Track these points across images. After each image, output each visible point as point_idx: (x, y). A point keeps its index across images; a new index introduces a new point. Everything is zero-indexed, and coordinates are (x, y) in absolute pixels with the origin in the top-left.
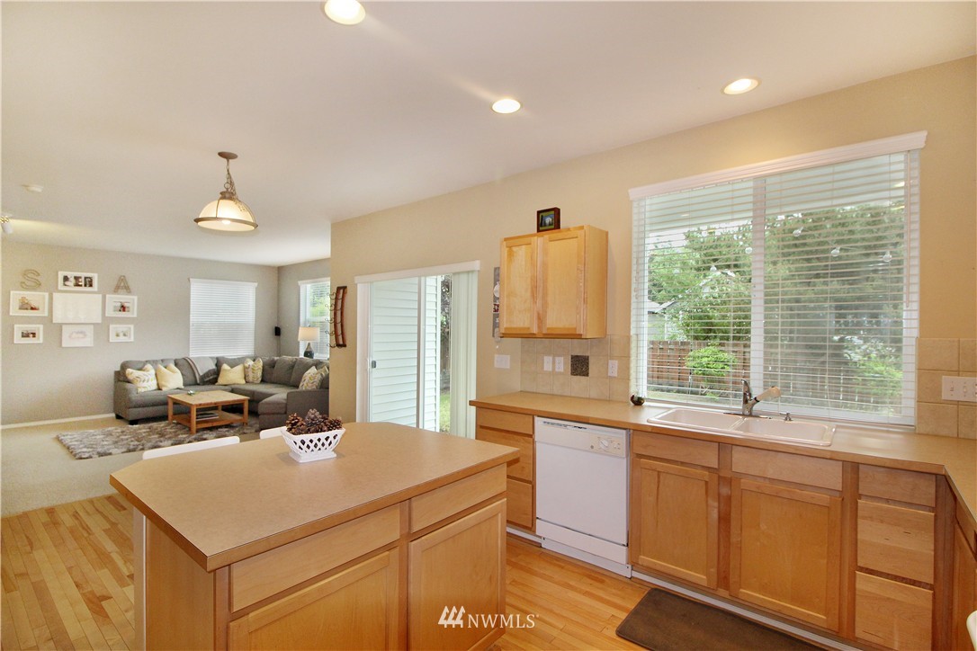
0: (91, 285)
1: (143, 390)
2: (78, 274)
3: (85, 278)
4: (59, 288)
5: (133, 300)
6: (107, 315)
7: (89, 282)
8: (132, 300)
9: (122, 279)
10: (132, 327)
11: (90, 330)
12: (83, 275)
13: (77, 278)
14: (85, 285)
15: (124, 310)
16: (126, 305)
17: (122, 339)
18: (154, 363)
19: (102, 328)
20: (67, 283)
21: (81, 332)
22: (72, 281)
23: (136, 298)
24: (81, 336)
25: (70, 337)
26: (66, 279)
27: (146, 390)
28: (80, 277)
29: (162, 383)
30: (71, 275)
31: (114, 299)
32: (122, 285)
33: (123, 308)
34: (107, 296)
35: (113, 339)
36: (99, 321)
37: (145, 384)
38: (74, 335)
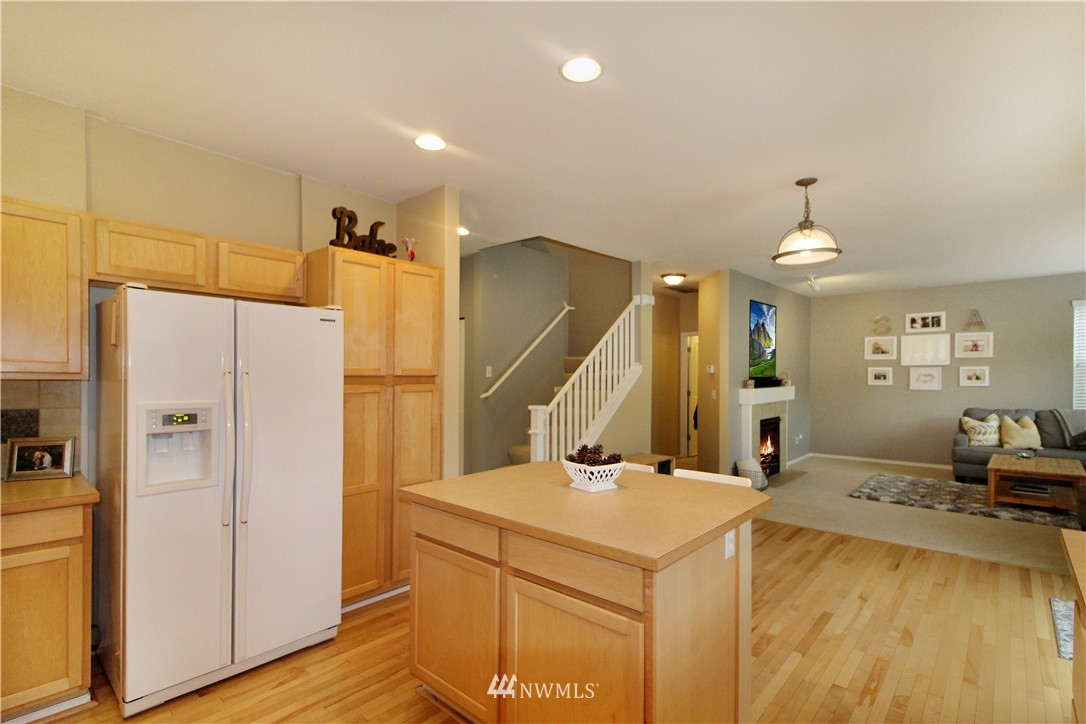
0: (939, 325)
1: (977, 444)
2: (925, 315)
3: (933, 318)
4: (907, 331)
5: (988, 336)
6: (956, 356)
7: (937, 322)
8: (986, 339)
9: (975, 313)
10: (987, 369)
11: (937, 373)
12: (930, 315)
13: (924, 319)
14: (933, 326)
15: (976, 350)
16: (979, 343)
17: (974, 383)
18: (1001, 413)
19: (950, 371)
20: (915, 325)
21: (929, 375)
22: (920, 322)
23: (991, 334)
24: (928, 379)
25: (918, 379)
26: (913, 321)
27: (981, 444)
28: (927, 318)
29: (1006, 439)
30: (918, 316)
31: (965, 338)
32: (975, 322)
33: (975, 347)
34: (957, 335)
35: (964, 382)
36: (948, 363)
37: (980, 437)
38: (922, 378)
